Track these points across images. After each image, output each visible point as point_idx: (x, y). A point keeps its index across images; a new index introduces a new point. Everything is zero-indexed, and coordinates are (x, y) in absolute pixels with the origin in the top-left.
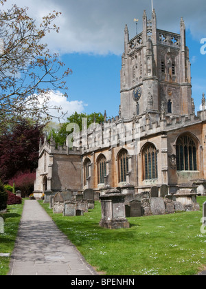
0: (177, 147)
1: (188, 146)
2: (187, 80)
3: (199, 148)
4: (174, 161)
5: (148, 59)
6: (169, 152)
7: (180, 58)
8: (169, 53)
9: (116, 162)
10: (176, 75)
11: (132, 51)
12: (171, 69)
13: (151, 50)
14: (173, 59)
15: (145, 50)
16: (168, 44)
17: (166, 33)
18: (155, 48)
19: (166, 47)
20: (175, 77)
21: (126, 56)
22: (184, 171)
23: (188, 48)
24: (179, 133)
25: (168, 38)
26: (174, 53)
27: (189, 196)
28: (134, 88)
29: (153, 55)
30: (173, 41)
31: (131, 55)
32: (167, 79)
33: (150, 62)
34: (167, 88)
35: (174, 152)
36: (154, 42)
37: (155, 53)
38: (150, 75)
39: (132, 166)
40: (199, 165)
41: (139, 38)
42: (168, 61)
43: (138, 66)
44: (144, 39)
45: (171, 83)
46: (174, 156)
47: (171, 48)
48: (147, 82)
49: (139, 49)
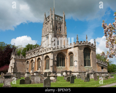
0: (57, 57)
1: (62, 57)
2: (65, 33)
3: (66, 58)
4: (56, 63)
5: (51, 25)
6: (53, 59)
7: (63, 25)
8: (59, 23)
9: (37, 63)
10: (61, 31)
11: (46, 22)
12: (59, 29)
13: (52, 22)
14: (60, 25)
15: (50, 22)
16: (58, 20)
17: (58, 16)
18: (54, 21)
19: (58, 21)
20: (61, 32)
21: (44, 24)
22: (60, 67)
23: (66, 22)
24: (58, 52)
25: (59, 18)
26: (61, 23)
27: (54, 76)
28: (46, 35)
29: (53, 24)
30: (61, 19)
31: (46, 23)
32: (58, 33)
33: (52, 26)
34: (58, 36)
35: (56, 59)
36: (54, 19)
37: (54, 23)
38: (51, 31)
39: (41, 64)
40: (65, 65)
41: (49, 17)
42: (58, 26)
43: (48, 27)
44: (50, 18)
45: (59, 34)
46: (56, 61)
47: (60, 21)
48: (50, 33)
49: (49, 21)
